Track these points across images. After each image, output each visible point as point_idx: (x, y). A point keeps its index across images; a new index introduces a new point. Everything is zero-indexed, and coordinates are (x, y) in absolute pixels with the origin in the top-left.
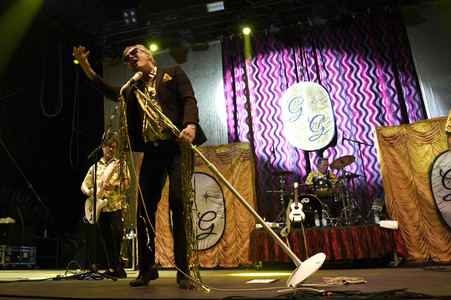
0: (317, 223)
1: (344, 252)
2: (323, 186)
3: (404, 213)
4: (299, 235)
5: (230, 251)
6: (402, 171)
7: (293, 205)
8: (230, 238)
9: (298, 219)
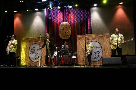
0: (60, 56)
1: (64, 63)
2: (63, 48)
3: (80, 55)
4: (56, 59)
5: (42, 62)
6: (81, 46)
7: (55, 52)
8: (43, 59)
9: (56, 55)
